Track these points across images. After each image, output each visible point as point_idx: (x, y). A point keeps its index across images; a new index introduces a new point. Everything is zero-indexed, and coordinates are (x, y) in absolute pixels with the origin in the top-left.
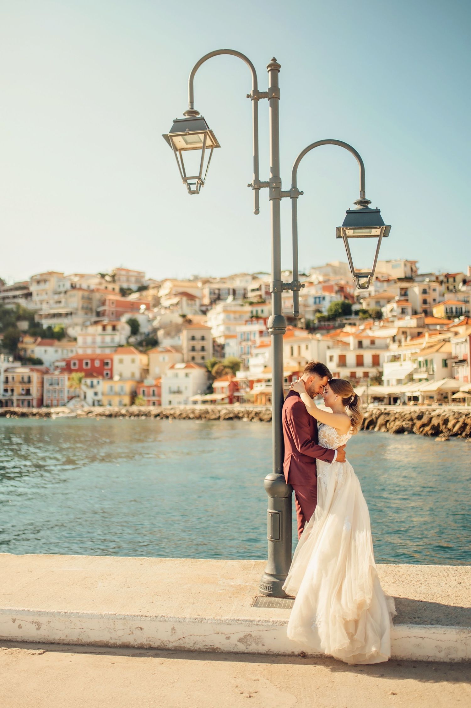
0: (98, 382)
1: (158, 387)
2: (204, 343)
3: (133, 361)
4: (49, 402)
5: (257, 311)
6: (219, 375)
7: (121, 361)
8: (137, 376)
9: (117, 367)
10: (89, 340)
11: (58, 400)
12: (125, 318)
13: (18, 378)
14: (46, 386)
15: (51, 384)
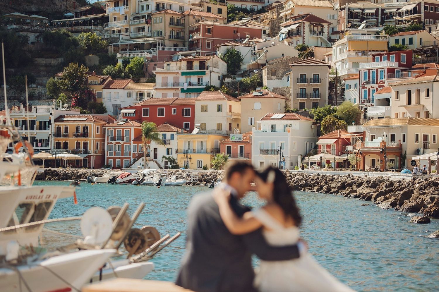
0: (172, 136)
1: (248, 143)
2: (318, 85)
3: (220, 109)
4: (111, 161)
5: (404, 40)
6: (329, 129)
7: (204, 109)
8: (225, 127)
9: (199, 117)
10: (170, 79)
11: (122, 159)
12: (221, 51)
13: (72, 131)
14: (108, 140)
15: (113, 139)
